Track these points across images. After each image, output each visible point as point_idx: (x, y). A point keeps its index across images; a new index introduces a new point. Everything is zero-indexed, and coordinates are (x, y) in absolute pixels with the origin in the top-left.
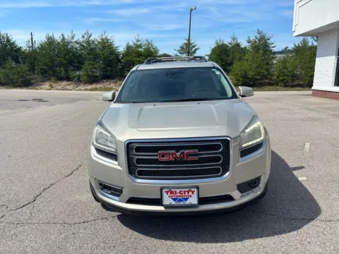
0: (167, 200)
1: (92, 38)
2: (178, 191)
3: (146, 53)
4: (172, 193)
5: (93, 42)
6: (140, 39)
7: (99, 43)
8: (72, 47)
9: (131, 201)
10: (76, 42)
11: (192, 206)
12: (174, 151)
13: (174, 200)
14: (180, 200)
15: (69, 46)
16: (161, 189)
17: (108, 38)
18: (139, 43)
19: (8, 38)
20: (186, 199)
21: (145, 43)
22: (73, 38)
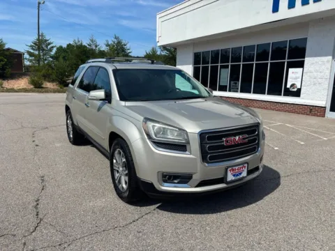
0: (230, 177)
2: (237, 168)
4: (233, 170)
9: (201, 184)
13: (234, 176)
14: (238, 175)
16: (226, 170)
20: (240, 174)
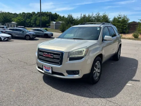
0: (44, 69)
1: (100, 15)
2: (47, 67)
3: (122, 21)
4: (45, 67)
5: (100, 16)
6: (120, 15)
7: (102, 17)
8: (92, 19)
10: (93, 17)
11: (50, 73)
12: (47, 54)
13: (46, 70)
15: (91, 19)
16: (43, 65)
17: (106, 15)
18: (120, 17)
19: (71, 16)
20: (49, 71)
21: (123, 16)
22: (92, 15)
